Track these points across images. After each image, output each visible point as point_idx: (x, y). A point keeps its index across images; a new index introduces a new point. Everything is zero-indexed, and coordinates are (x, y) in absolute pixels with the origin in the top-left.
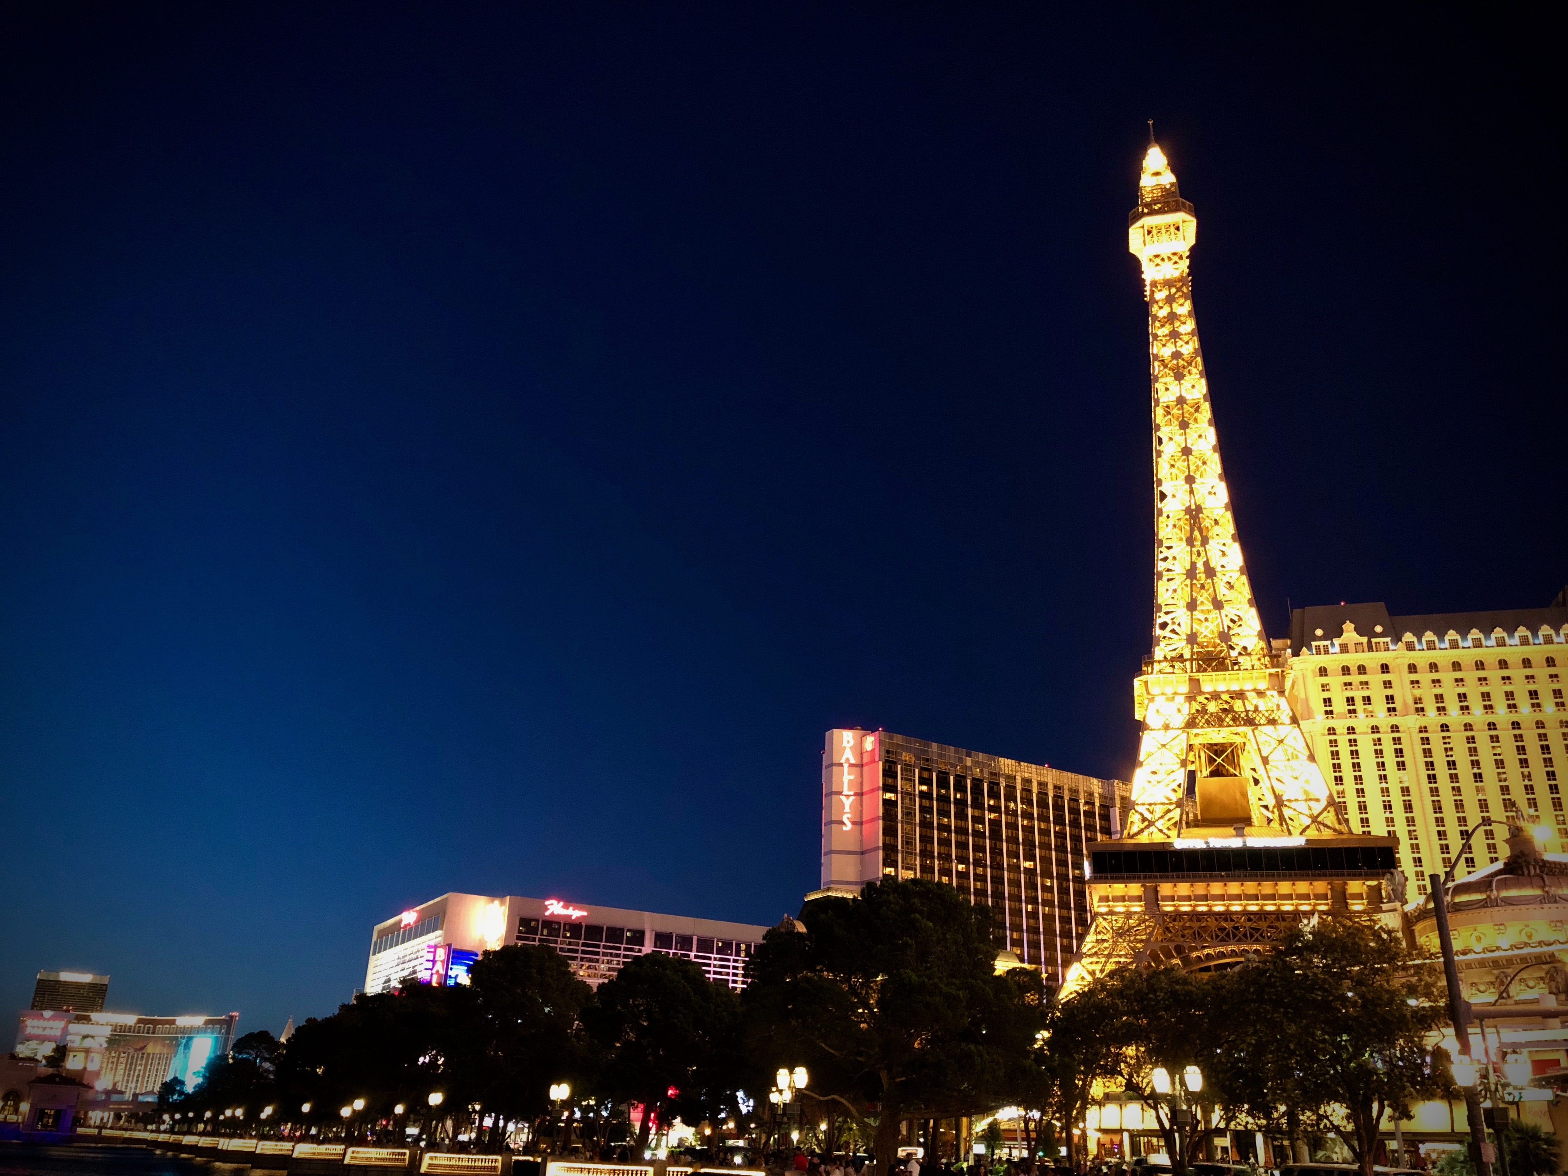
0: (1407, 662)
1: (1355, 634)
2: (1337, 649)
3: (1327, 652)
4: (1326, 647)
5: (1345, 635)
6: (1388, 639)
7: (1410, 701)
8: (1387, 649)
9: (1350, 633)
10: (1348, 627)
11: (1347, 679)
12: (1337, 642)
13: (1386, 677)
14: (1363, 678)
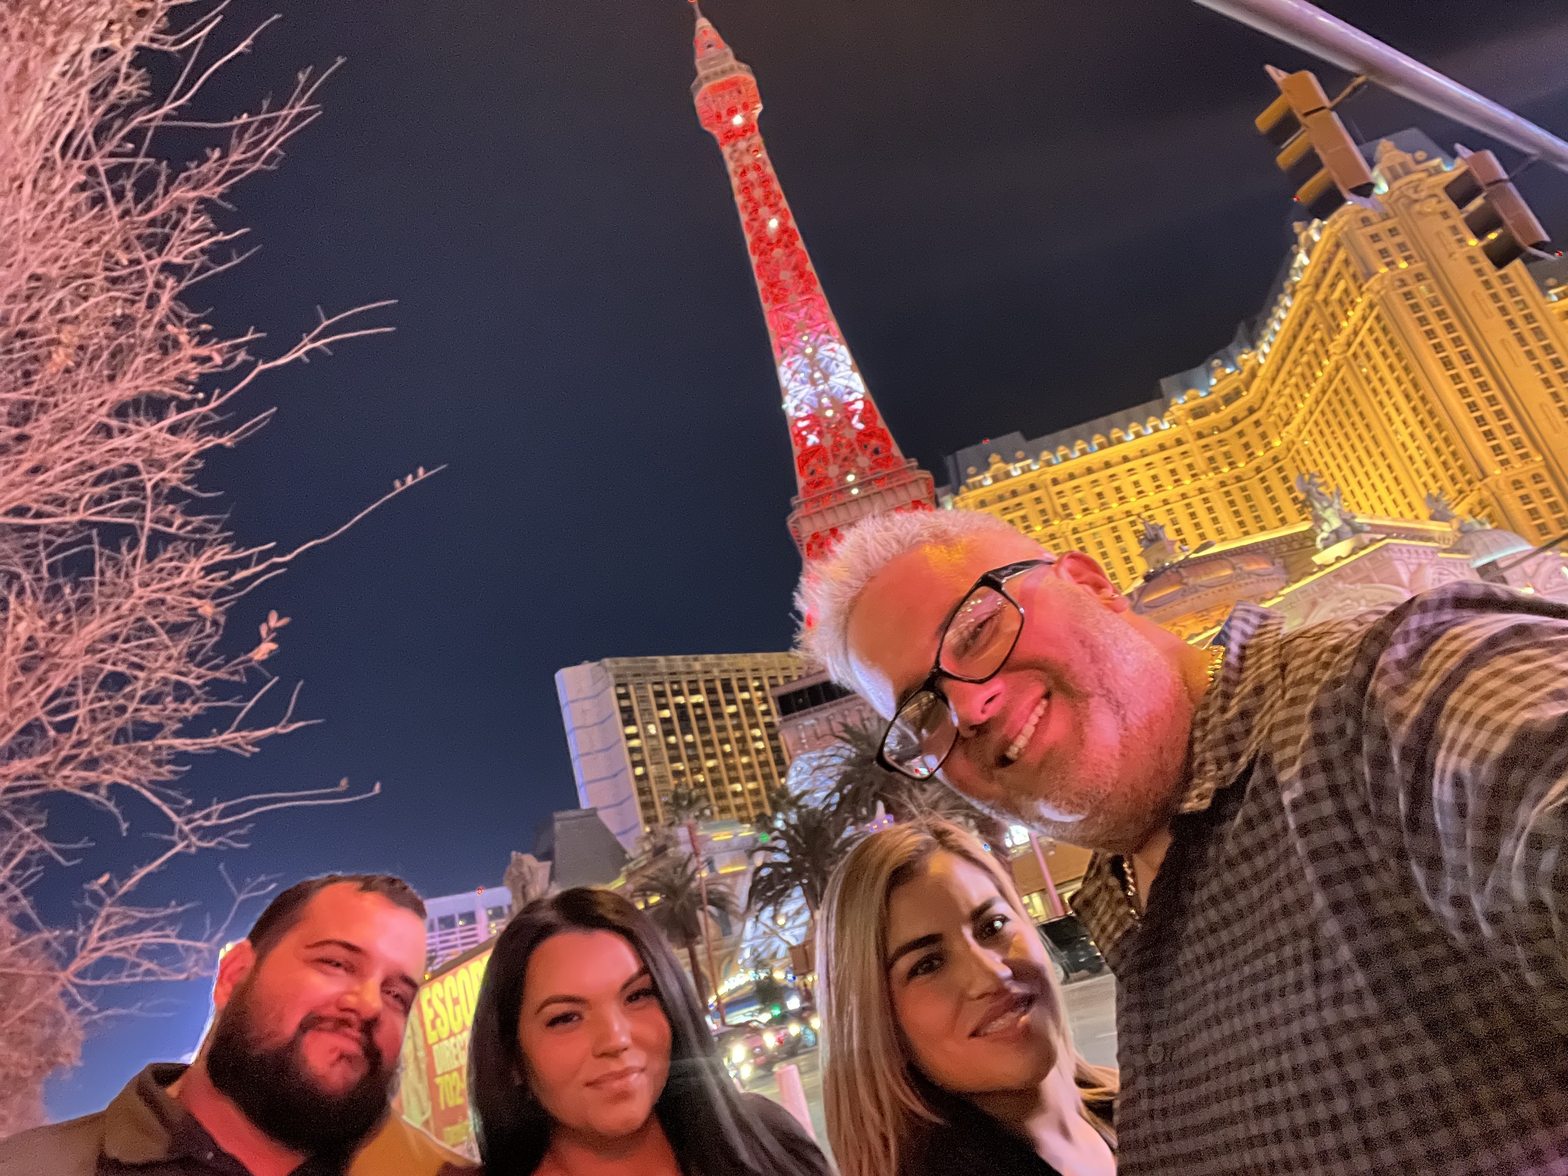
0: (1048, 477)
1: (1001, 465)
2: (989, 481)
3: (982, 486)
4: (980, 482)
5: (994, 467)
6: (1029, 461)
7: (1059, 509)
8: (1030, 470)
9: (997, 465)
10: (994, 458)
11: (1004, 504)
12: (988, 475)
13: (1035, 494)
14: (1017, 500)
